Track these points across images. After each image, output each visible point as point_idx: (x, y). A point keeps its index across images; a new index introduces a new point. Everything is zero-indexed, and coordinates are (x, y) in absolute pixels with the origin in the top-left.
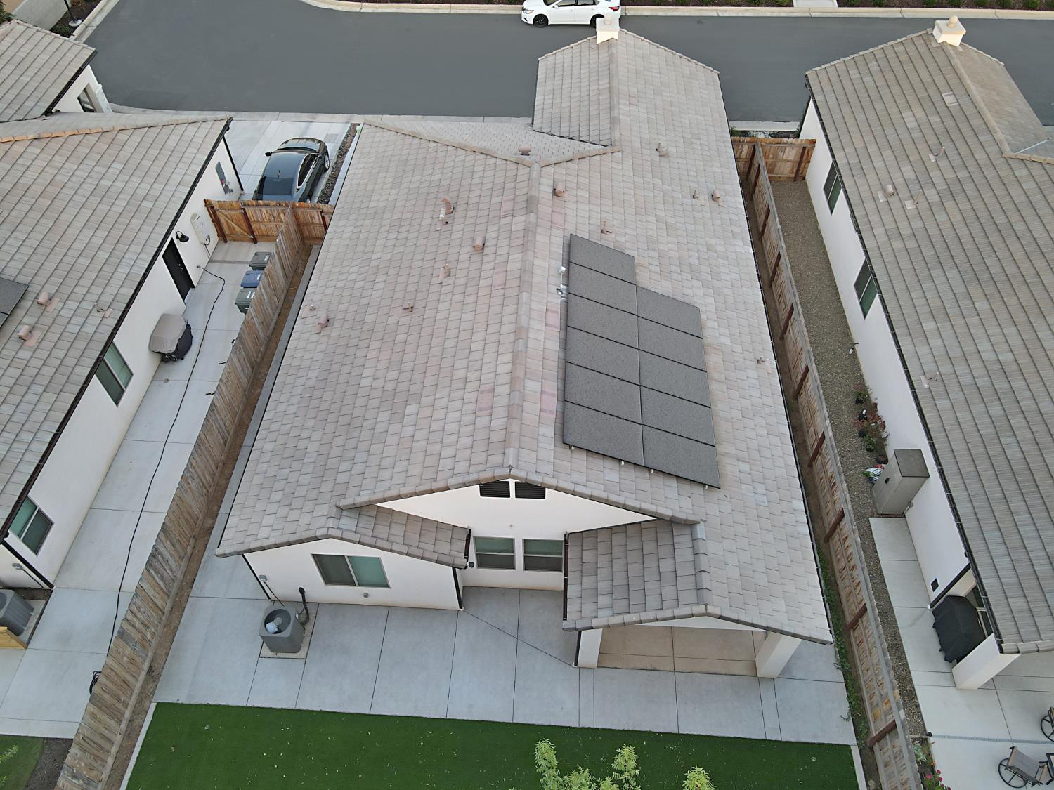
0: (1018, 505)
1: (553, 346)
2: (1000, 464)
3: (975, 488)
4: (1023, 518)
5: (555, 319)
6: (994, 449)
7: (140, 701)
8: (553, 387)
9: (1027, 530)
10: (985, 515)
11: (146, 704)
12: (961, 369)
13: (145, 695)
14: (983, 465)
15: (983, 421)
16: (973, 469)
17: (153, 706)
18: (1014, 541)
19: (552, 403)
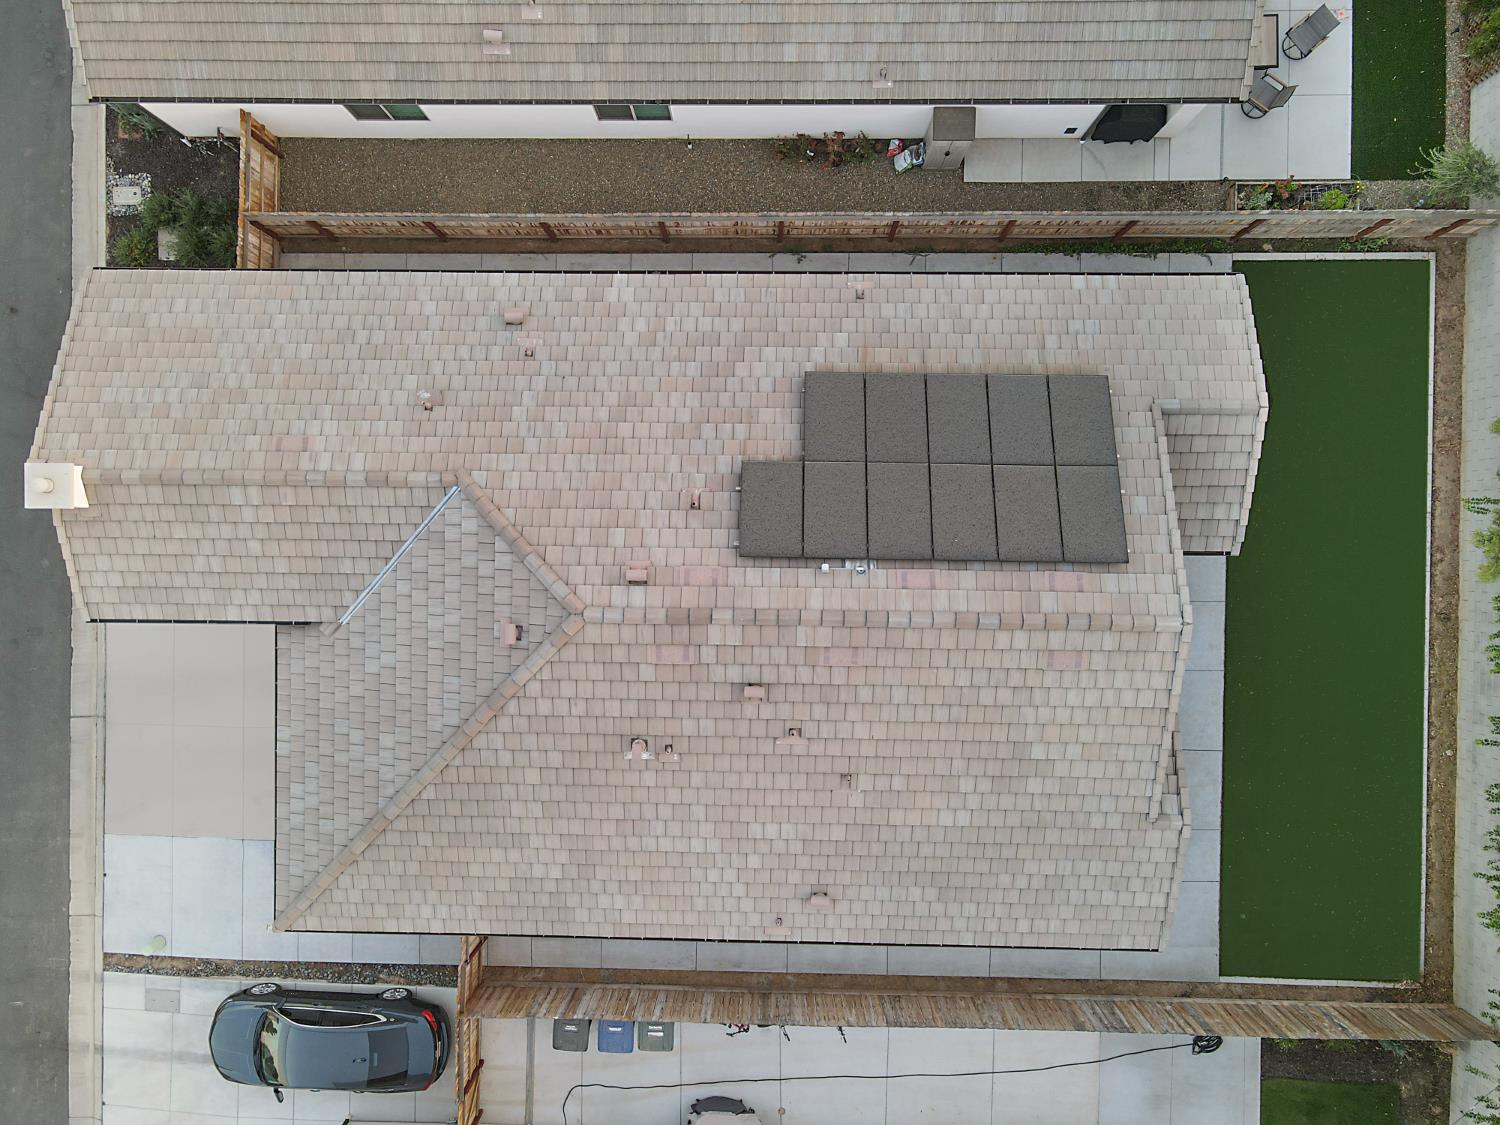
0: (1090, 32)
1: (968, 577)
2: (1027, 33)
3: (1056, 72)
4: (1106, 31)
5: (918, 576)
6: (1008, 32)
7: (1219, 995)
8: (1038, 578)
9: (1121, 32)
10: (1090, 71)
11: (1220, 987)
12: (878, 34)
13: (1212, 991)
14: (1028, 52)
15: (963, 33)
16: (1028, 64)
17: (1225, 979)
18: (1132, 51)
19: (1065, 577)
